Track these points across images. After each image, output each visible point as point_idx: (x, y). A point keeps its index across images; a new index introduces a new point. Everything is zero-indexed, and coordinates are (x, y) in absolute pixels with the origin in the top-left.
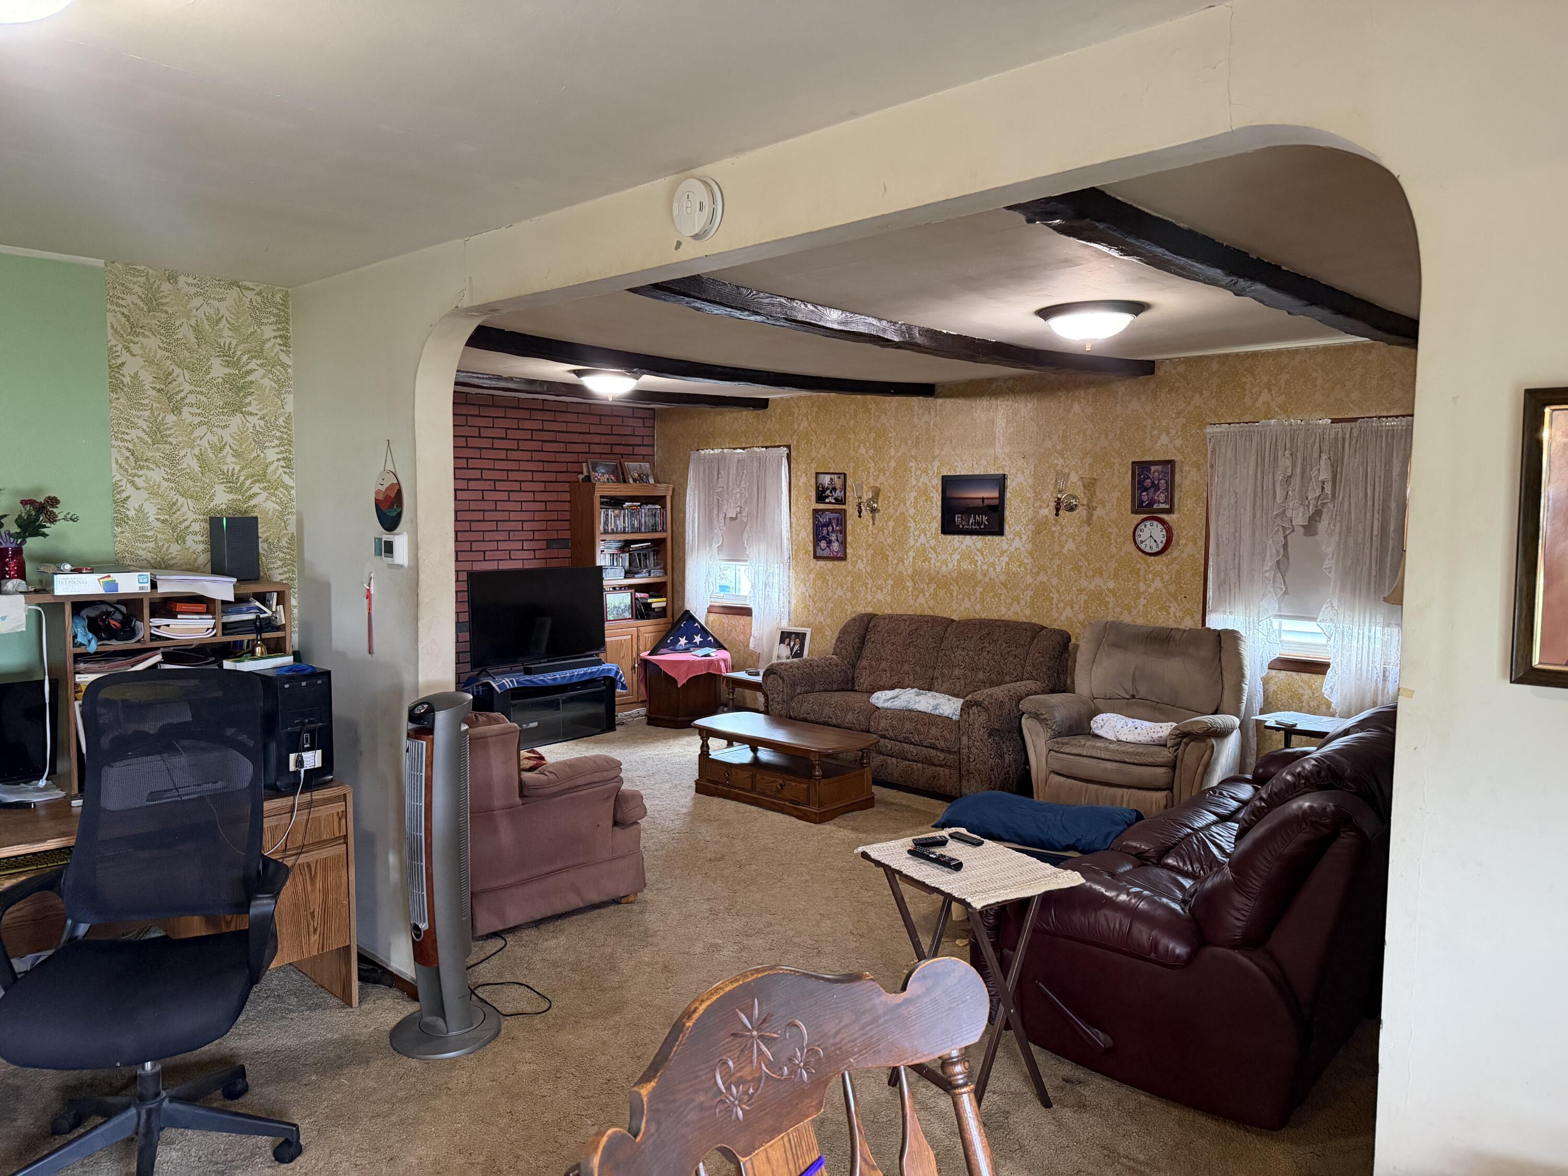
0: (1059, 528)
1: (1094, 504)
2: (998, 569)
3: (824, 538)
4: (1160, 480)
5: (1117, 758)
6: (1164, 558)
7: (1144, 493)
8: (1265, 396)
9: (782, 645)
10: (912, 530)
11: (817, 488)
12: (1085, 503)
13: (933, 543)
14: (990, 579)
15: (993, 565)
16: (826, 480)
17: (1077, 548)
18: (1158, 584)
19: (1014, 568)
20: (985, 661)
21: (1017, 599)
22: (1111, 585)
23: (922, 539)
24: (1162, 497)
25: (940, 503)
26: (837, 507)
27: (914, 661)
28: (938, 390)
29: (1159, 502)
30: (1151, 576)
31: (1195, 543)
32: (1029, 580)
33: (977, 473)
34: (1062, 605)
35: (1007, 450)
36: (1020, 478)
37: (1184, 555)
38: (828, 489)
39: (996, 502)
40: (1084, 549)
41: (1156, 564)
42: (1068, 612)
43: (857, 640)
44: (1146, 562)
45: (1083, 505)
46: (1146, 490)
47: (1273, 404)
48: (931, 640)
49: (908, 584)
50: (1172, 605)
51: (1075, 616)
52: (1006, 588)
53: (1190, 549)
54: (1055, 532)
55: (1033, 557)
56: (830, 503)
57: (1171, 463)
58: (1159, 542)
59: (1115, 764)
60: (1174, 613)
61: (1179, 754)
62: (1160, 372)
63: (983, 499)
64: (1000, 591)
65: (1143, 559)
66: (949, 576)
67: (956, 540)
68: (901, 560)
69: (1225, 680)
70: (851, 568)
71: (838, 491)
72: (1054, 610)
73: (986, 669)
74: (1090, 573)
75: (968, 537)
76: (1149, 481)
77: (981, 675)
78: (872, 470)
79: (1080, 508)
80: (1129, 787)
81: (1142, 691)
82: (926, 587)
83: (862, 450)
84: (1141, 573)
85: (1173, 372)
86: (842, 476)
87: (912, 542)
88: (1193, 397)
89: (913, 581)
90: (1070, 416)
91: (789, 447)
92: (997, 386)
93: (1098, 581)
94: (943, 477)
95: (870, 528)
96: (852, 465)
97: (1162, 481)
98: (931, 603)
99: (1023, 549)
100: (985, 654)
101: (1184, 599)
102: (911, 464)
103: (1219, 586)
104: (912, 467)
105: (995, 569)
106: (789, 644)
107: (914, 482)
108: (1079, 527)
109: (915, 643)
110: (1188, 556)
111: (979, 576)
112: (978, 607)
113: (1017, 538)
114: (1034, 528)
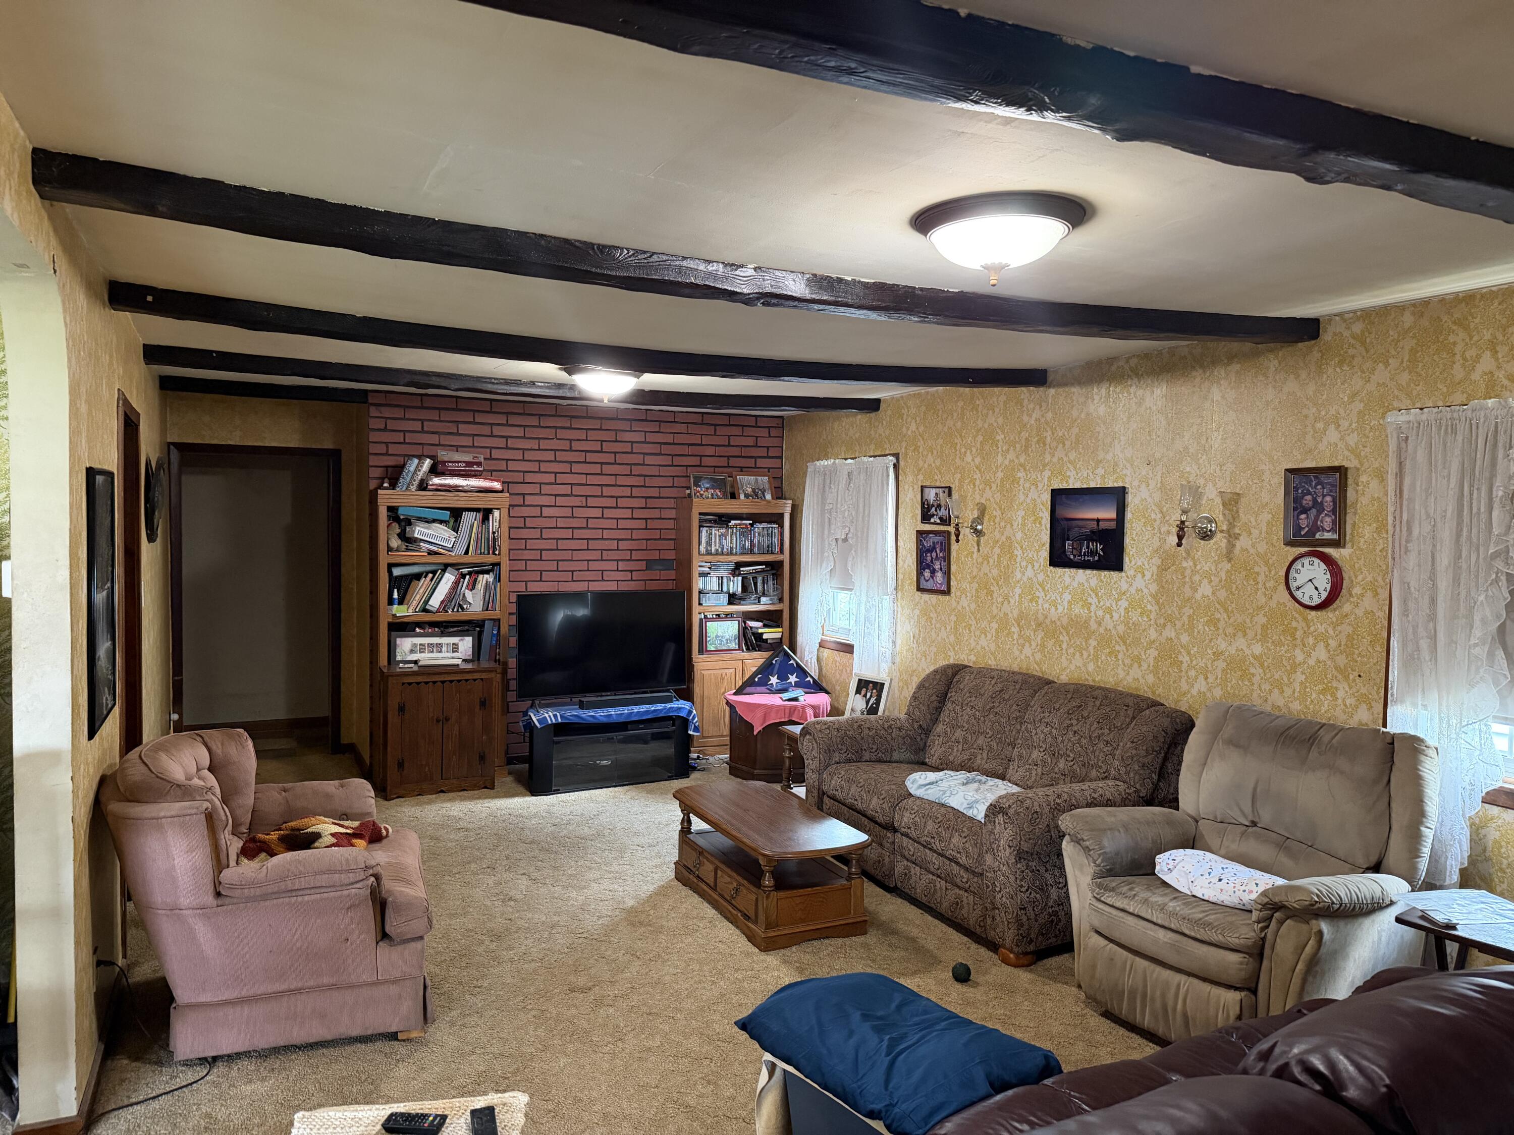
0: (1191, 564)
1: (1237, 531)
2: (1116, 616)
3: (928, 566)
4: (1324, 496)
5: (1173, 926)
6: (1331, 615)
7: (1303, 516)
8: (1487, 363)
9: (858, 695)
10: (1019, 559)
11: (923, 504)
12: (1225, 528)
13: (1041, 577)
14: (1106, 630)
15: (1109, 611)
16: (931, 495)
17: (1214, 593)
18: (1321, 653)
19: (1135, 616)
20: (1070, 744)
21: (1138, 660)
22: (1258, 649)
23: (1030, 573)
24: (1327, 522)
25: (1048, 526)
26: (942, 528)
28: (1050, 377)
29: (1324, 530)
30: (1311, 640)
31: (1376, 594)
32: (1153, 634)
33: (1092, 485)
34: (1192, 673)
35: (1129, 453)
36: (1144, 493)
37: (1359, 612)
38: (933, 506)
39: (1113, 525)
40: (1222, 594)
41: (1321, 621)
42: (1201, 685)
43: (934, 698)
44: (1305, 619)
45: (1222, 531)
46: (1305, 511)
47: (1501, 374)
48: (1015, 707)
49: (1013, 629)
50: (1340, 687)
51: (1209, 690)
52: (1124, 642)
53: (1368, 602)
54: (1185, 568)
55: (1157, 603)
56: (935, 523)
57: (1341, 471)
58: (1321, 589)
59: (1171, 935)
60: (1344, 700)
61: (1269, 937)
62: (1327, 336)
63: (1098, 520)
64: (1117, 648)
65: (1300, 614)
66: (1058, 623)
67: (1066, 575)
68: (1007, 598)
69: (1393, 815)
70: (954, 604)
71: (943, 509)
72: (1183, 680)
73: (1069, 756)
74: (1230, 630)
75: (1081, 571)
76: (1309, 497)
77: (1062, 764)
78: (977, 483)
79: (1219, 536)
81: (1266, 816)
82: (1032, 634)
83: (969, 458)
84: (1299, 634)
85: (1346, 334)
86: (947, 490)
87: (1018, 575)
88: (1374, 369)
89: (1018, 625)
90: (1208, 404)
91: (896, 456)
92: (1119, 367)
93: (1241, 642)
94: (1052, 490)
95: (975, 556)
96: (958, 476)
97: (1328, 499)
98: (1038, 656)
100: (1071, 734)
101: (1358, 680)
102: (1019, 474)
103: (1408, 664)
104: (1020, 478)
105: (1112, 617)
106: (865, 696)
107: (1022, 497)
108: (1217, 563)
109: (996, 710)
110: (1366, 613)
111: (1093, 625)
112: (1091, 667)
113: (1139, 575)
114: (1159, 562)
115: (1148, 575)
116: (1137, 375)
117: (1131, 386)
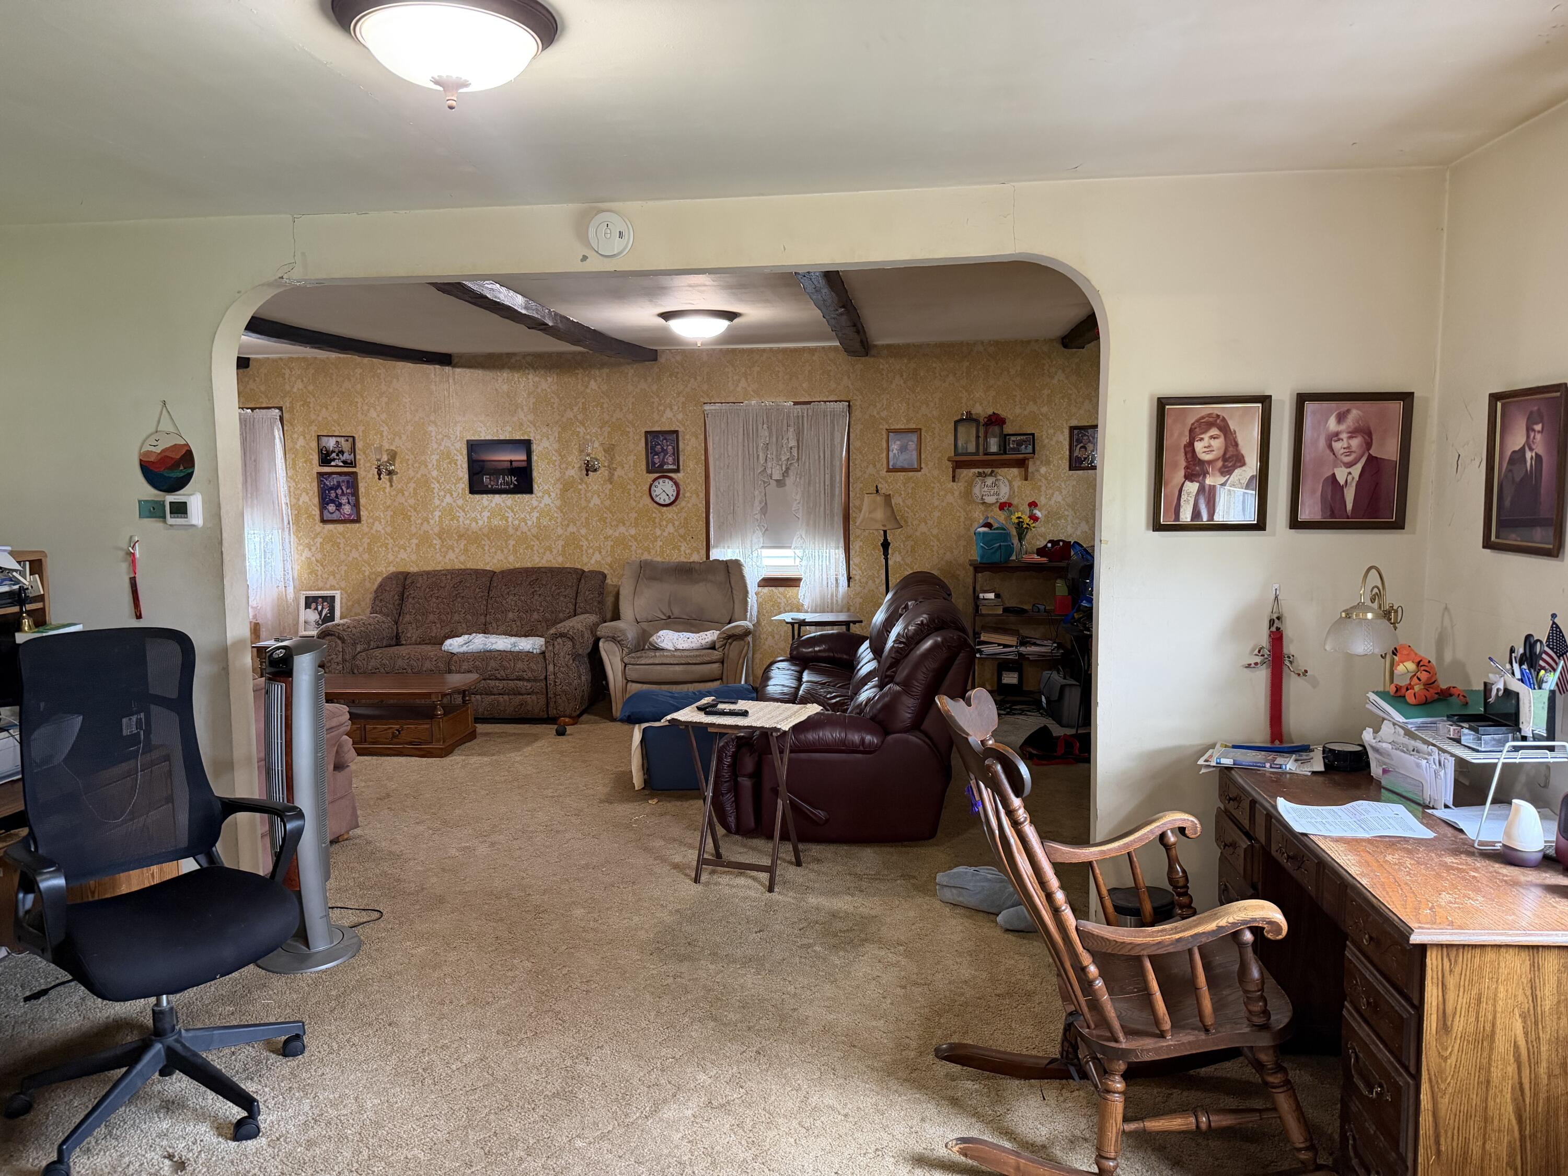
0: (585, 486)
1: (614, 466)
2: (530, 523)
3: (332, 501)
4: (667, 446)
5: (683, 662)
6: (674, 508)
7: (656, 457)
8: (743, 383)
9: (308, 610)
10: (436, 491)
11: (320, 451)
12: (606, 464)
13: (460, 502)
14: (522, 532)
15: (524, 520)
16: (331, 443)
17: (602, 503)
18: (671, 529)
19: (545, 522)
20: (538, 603)
21: (550, 549)
22: (633, 531)
23: (448, 499)
24: (670, 460)
25: (465, 466)
26: (346, 470)
27: (463, 611)
28: (455, 361)
29: (668, 464)
30: (664, 523)
31: (698, 496)
32: (560, 531)
33: (502, 438)
34: (591, 551)
35: (531, 417)
36: (546, 443)
37: (690, 506)
38: (333, 452)
39: (524, 464)
40: (608, 503)
41: (669, 513)
42: (597, 557)
43: (396, 597)
44: (660, 512)
45: (605, 466)
46: (657, 454)
47: (750, 389)
48: (477, 590)
49: (435, 542)
50: (682, 545)
51: (603, 559)
52: (538, 539)
53: (694, 500)
54: (581, 489)
55: (562, 512)
56: (337, 466)
57: (676, 432)
58: (670, 495)
59: (681, 666)
60: (684, 551)
61: (726, 652)
62: (662, 360)
63: (511, 461)
64: (532, 543)
65: (657, 509)
66: (479, 532)
67: (484, 499)
68: (426, 520)
69: (735, 596)
70: (366, 529)
71: (345, 455)
72: (584, 556)
73: (540, 610)
74: (614, 523)
75: (497, 496)
76: (659, 447)
77: (535, 616)
78: (385, 434)
79: (603, 469)
80: (691, 682)
81: (676, 612)
82: (455, 543)
83: (373, 414)
84: (657, 520)
85: (673, 360)
86: (351, 440)
87: (437, 502)
88: (689, 381)
89: (440, 538)
90: (588, 391)
91: (280, 409)
92: (516, 361)
93: (622, 529)
94: (468, 441)
95: (388, 490)
96: (361, 428)
97: (670, 447)
98: (462, 558)
99: (552, 505)
100: (536, 597)
101: (691, 540)
102: (430, 429)
103: (719, 527)
104: (431, 431)
105: (526, 524)
106: (316, 609)
107: (435, 446)
108: (603, 485)
109: (462, 595)
110: (693, 505)
111: (511, 531)
112: (511, 558)
113: (546, 496)
114: (561, 486)
115: (553, 495)
116: (533, 367)
117: (528, 374)
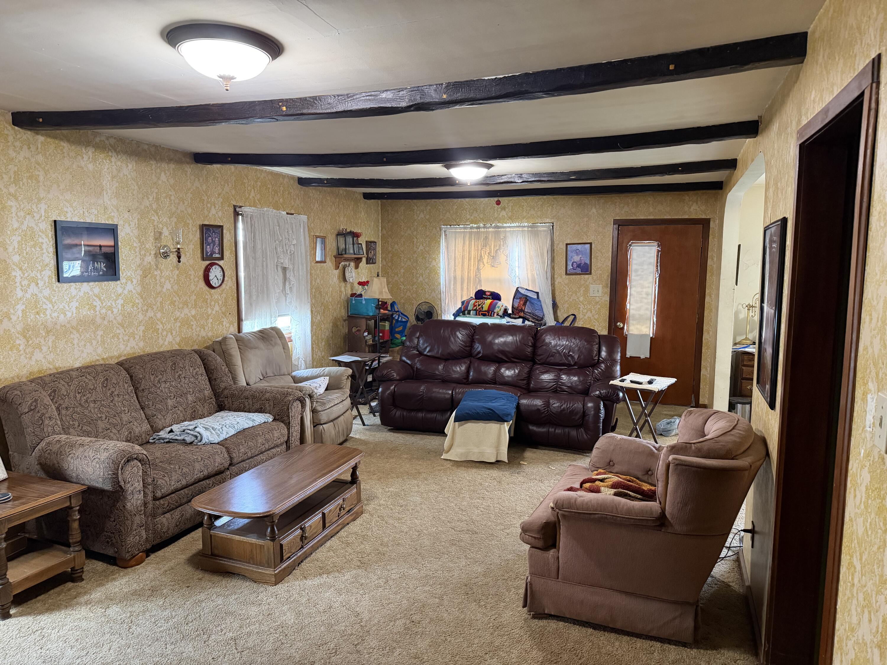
0: (159, 272)
2: (115, 311)
4: (215, 238)
6: (219, 290)
7: (208, 247)
10: (18, 279)
13: (47, 292)
15: (110, 308)
17: (172, 287)
18: (217, 308)
19: (128, 308)
21: (133, 335)
22: (193, 312)
29: (216, 253)
30: (213, 303)
32: (141, 317)
34: (165, 333)
35: (115, 202)
36: (127, 229)
37: (228, 288)
39: (111, 250)
40: (176, 287)
41: (216, 294)
42: (170, 338)
44: (210, 294)
49: (19, 342)
50: (224, 320)
51: (174, 339)
52: (123, 327)
53: (230, 283)
54: (156, 275)
55: (142, 298)
57: (221, 227)
58: (219, 279)
60: (226, 326)
63: (100, 246)
64: (117, 331)
66: (68, 326)
67: (72, 287)
72: (159, 339)
74: (181, 306)
75: (85, 284)
76: (210, 238)
84: (209, 301)
87: (20, 294)
88: (224, 186)
89: (25, 337)
90: (160, 182)
94: (54, 222)
98: (51, 357)
99: (134, 291)
101: (229, 315)
102: (10, 203)
103: (250, 304)
104: (11, 207)
105: (112, 312)
108: (172, 271)
110: (230, 287)
111: (99, 320)
112: (100, 350)
113: (129, 282)
114: (141, 273)
115: (135, 281)
116: (115, 151)
117: (112, 156)
